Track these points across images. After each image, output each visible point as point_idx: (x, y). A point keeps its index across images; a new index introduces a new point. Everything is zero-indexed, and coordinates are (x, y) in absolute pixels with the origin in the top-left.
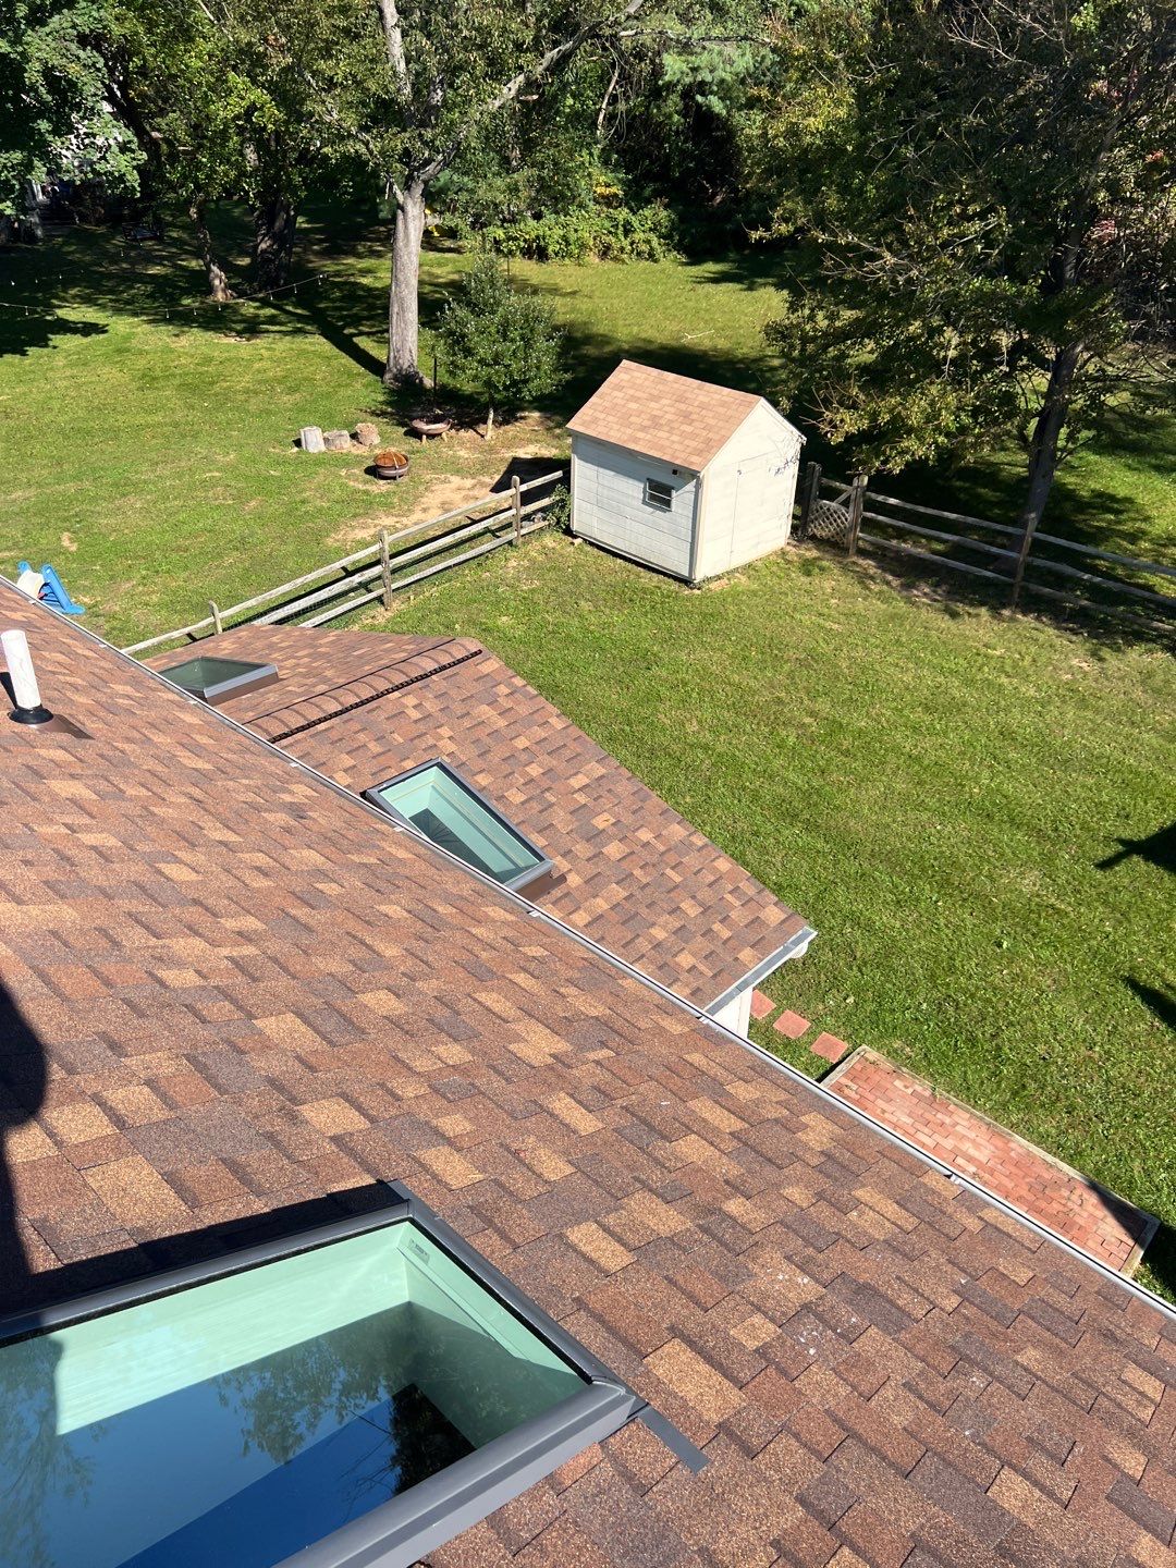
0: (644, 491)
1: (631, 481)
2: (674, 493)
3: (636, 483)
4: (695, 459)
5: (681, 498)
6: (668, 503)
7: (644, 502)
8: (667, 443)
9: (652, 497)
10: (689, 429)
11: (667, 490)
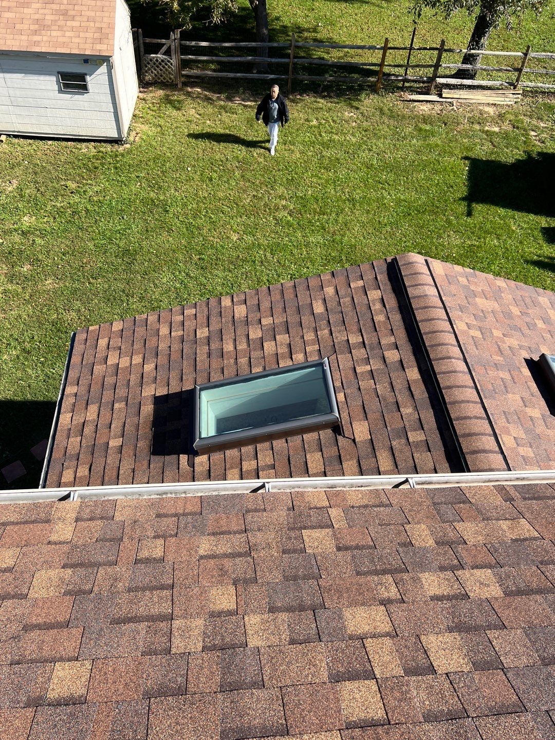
0: (58, 82)
1: (42, 78)
2: (88, 78)
3: (48, 78)
4: (98, 47)
5: (96, 80)
6: (84, 88)
7: (60, 91)
8: (64, 40)
9: (66, 86)
10: (76, 24)
11: (82, 77)
